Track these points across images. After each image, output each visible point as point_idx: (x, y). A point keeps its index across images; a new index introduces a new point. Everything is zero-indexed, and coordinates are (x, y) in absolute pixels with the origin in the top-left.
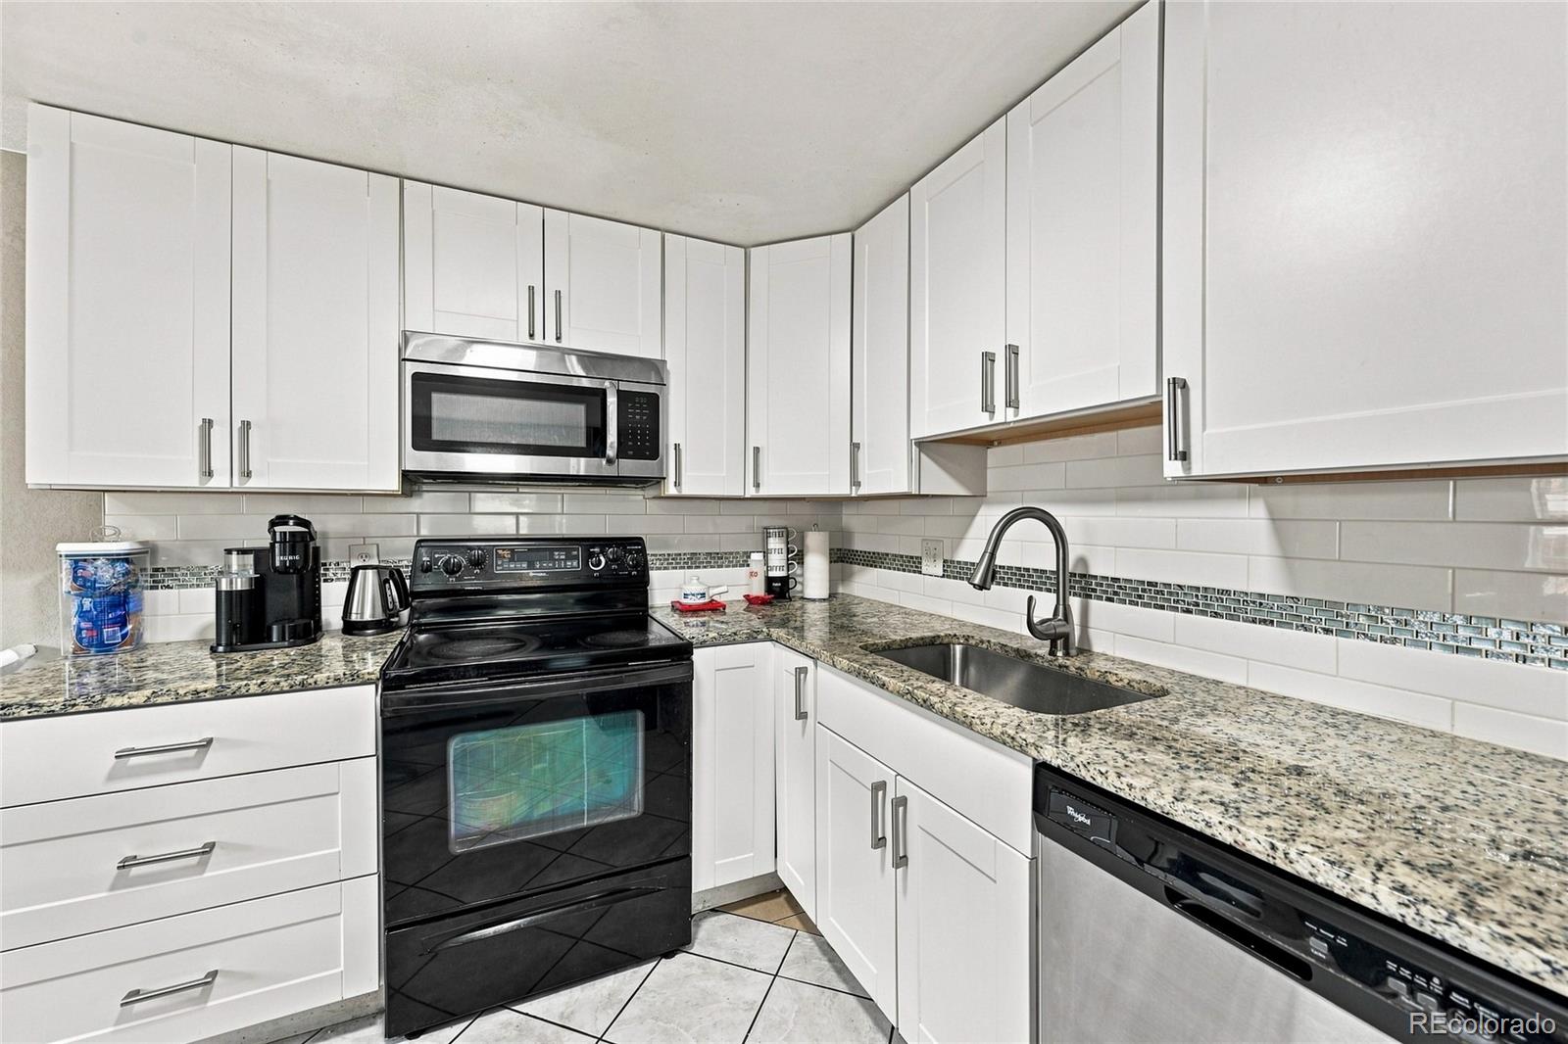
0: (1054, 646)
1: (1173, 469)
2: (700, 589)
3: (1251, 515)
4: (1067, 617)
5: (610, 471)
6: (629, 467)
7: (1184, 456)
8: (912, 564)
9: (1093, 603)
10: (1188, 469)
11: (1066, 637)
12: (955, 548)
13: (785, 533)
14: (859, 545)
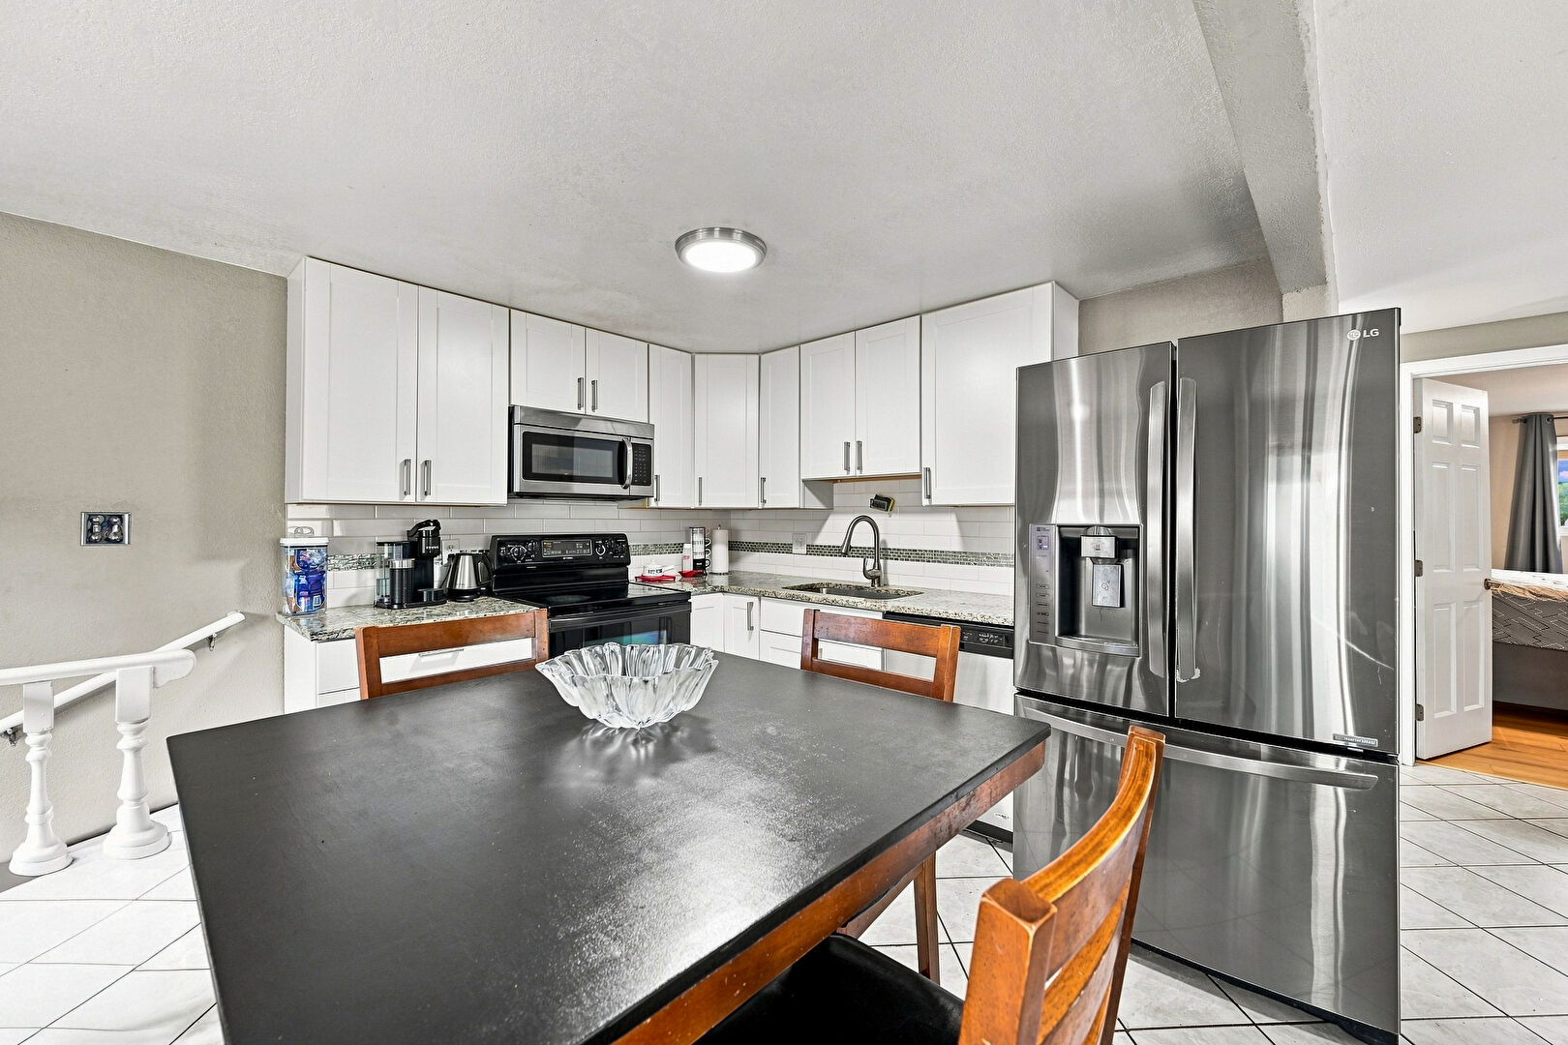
0: (873, 582)
1: (925, 502)
2: (659, 567)
3: (950, 521)
4: (879, 568)
5: (626, 492)
6: (635, 490)
7: (929, 497)
8: (786, 548)
9: (889, 561)
10: (930, 502)
11: (879, 577)
12: (815, 537)
13: (704, 531)
14: (746, 537)
